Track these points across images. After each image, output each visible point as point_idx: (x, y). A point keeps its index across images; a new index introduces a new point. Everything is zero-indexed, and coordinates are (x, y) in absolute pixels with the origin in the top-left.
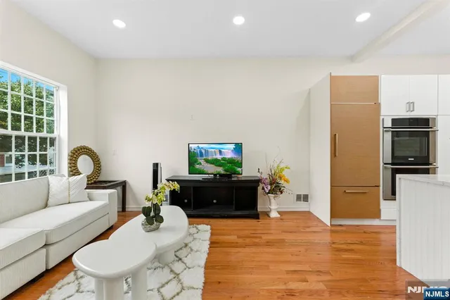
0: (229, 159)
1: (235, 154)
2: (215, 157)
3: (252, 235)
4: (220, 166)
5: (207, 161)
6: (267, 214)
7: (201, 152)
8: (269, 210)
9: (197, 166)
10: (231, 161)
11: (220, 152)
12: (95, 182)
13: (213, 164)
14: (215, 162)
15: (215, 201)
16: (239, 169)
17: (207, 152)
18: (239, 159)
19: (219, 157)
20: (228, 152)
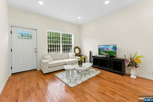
0: (111, 51)
1: (113, 49)
2: (106, 50)
3: (113, 79)
4: (107, 53)
5: (103, 51)
6: (129, 75)
7: (102, 49)
8: (130, 74)
9: (101, 53)
10: (111, 52)
11: (108, 49)
12: (79, 55)
13: (105, 52)
14: (106, 52)
15: (108, 65)
16: (115, 55)
17: (103, 49)
18: (115, 51)
19: (107, 50)
20: (111, 49)
